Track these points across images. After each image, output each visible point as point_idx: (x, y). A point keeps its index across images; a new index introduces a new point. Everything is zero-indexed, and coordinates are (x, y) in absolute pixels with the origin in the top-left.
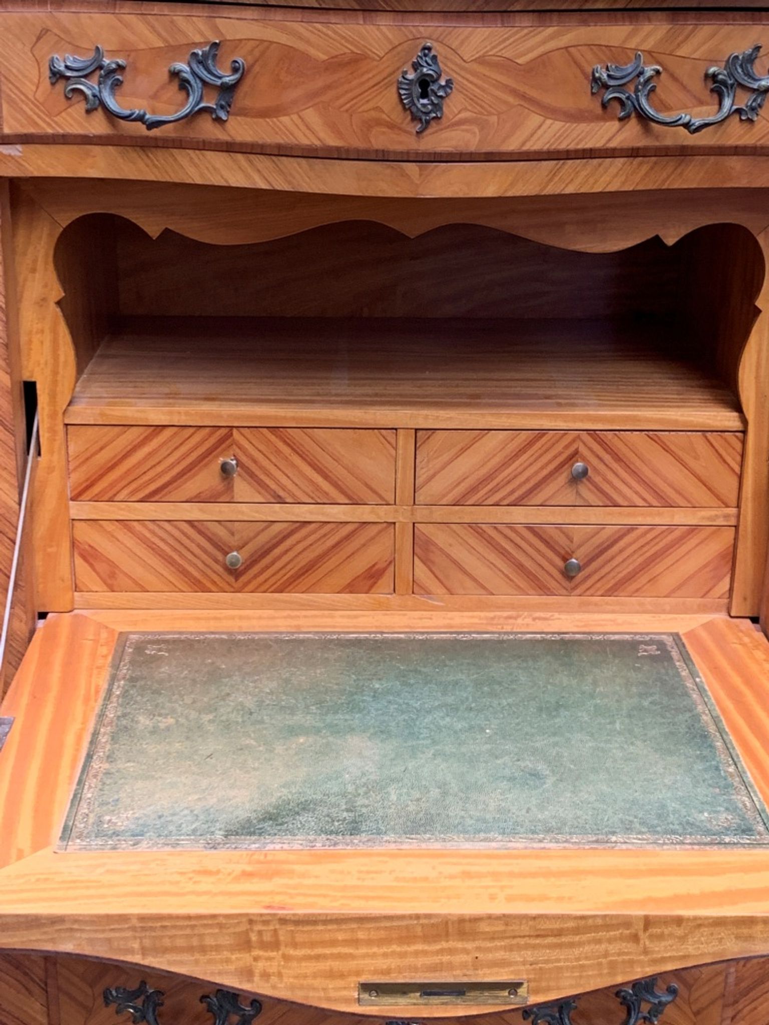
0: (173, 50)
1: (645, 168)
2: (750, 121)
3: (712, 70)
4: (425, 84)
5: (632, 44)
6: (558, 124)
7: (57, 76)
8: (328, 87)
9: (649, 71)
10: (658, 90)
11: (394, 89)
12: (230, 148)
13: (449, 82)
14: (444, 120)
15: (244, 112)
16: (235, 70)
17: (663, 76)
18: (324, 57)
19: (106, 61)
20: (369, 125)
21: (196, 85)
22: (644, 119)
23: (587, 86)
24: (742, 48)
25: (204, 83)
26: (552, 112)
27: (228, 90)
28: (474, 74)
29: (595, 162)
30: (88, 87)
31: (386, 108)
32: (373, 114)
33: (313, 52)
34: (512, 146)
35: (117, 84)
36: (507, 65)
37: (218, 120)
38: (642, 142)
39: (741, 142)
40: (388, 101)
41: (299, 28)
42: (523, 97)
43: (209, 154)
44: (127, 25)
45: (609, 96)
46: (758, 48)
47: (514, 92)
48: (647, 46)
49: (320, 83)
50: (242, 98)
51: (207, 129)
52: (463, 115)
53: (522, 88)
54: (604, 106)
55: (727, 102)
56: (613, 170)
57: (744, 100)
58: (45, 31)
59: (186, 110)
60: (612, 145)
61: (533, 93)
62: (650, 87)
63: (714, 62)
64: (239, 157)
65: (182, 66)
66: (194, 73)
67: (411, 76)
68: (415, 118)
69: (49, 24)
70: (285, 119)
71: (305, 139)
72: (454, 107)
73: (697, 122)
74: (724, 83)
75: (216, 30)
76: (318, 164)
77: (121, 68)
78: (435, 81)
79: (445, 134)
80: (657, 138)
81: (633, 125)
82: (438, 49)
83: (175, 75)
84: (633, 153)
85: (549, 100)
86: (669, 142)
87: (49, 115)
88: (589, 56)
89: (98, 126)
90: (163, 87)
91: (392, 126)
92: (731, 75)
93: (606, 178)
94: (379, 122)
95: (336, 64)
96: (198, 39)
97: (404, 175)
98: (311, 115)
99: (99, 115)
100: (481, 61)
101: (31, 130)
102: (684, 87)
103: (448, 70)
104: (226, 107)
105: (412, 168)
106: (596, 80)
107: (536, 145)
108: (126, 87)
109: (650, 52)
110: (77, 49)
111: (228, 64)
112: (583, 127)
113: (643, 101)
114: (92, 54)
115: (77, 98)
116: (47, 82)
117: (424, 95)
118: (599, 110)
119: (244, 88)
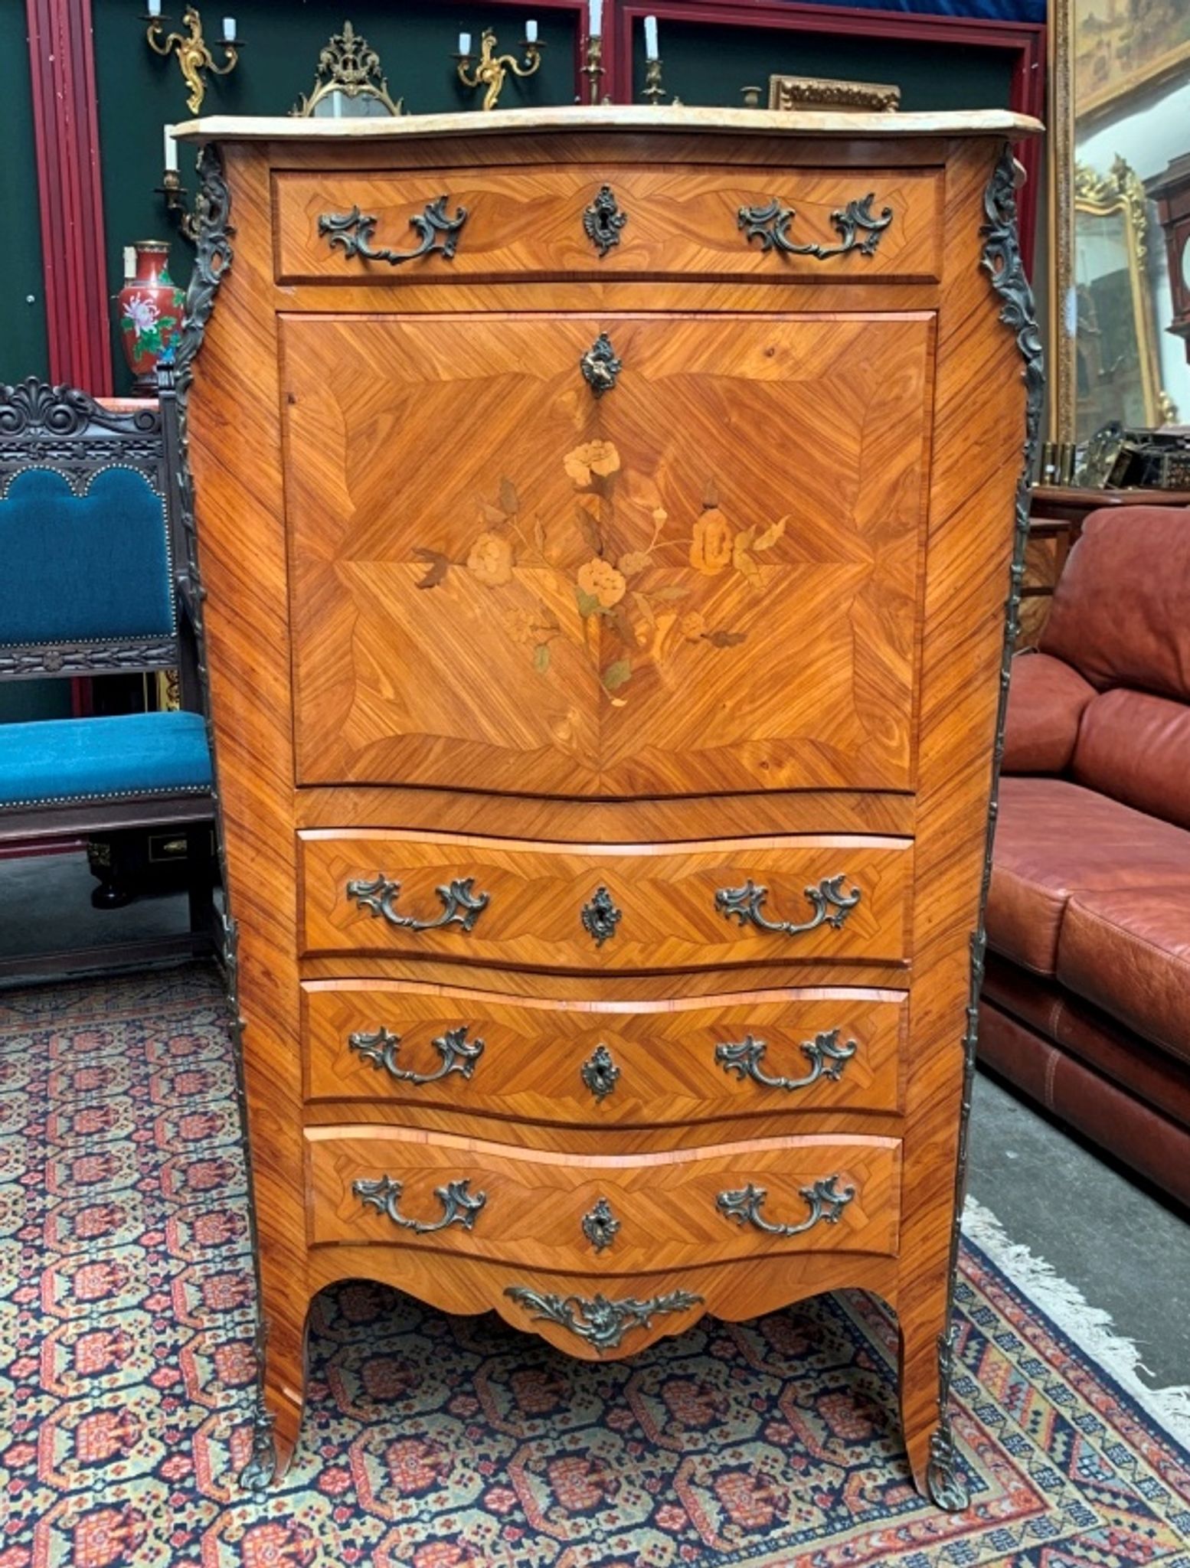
0: (413, 205)
1: (786, 294)
2: (869, 254)
3: (836, 212)
4: (604, 216)
5: (770, 191)
6: (713, 252)
7: (324, 230)
8: (529, 224)
9: (784, 213)
10: (794, 229)
11: (580, 224)
12: (457, 280)
13: (623, 215)
14: (621, 247)
15: (467, 250)
16: (459, 216)
17: (797, 218)
18: (526, 200)
19: (362, 217)
20: (562, 252)
21: (430, 230)
22: (783, 250)
23: (735, 223)
24: (860, 196)
25: (436, 229)
26: (707, 242)
27: (455, 231)
28: (644, 209)
29: (745, 286)
30: (347, 237)
31: (575, 237)
32: (566, 242)
33: (518, 197)
34: (675, 267)
35: (370, 235)
36: (669, 203)
37: (447, 258)
38: (783, 271)
39: (864, 272)
40: (576, 233)
41: (505, 178)
42: (683, 228)
43: (441, 288)
44: (378, 189)
45: (752, 230)
46: (871, 196)
47: (676, 225)
48: (783, 192)
49: (523, 221)
50: (464, 239)
51: (439, 266)
52: (637, 242)
53: (682, 222)
54: (750, 239)
55: (849, 238)
56: (761, 294)
57: (862, 238)
58: (316, 196)
59: (422, 249)
60: (759, 270)
61: (692, 226)
62: (786, 223)
63: (837, 207)
64: (464, 288)
65: (419, 217)
66: (428, 222)
67: (593, 210)
68: (598, 245)
69: (319, 190)
70: (498, 252)
71: (513, 266)
72: (627, 235)
73: (824, 249)
74: (845, 223)
75: (445, 187)
76: (524, 287)
77: (373, 222)
78: (613, 213)
79: (621, 257)
80: (794, 267)
81: (774, 257)
82: (614, 189)
83: (414, 224)
84: (775, 280)
85: (704, 231)
86: (804, 271)
87: (318, 260)
88: (736, 199)
89: (355, 269)
90: (405, 235)
91: (580, 252)
92: (851, 217)
93: (755, 300)
94: (570, 249)
95: (536, 205)
96: (431, 195)
97: (592, 292)
98: (518, 247)
99: (356, 260)
100: (648, 199)
101: (303, 272)
102: (813, 227)
103: (622, 206)
104: (453, 246)
105: (597, 287)
106: (741, 217)
107: (695, 268)
108: (377, 237)
109: (784, 198)
110: (340, 208)
111: (454, 213)
112: (733, 256)
113: (781, 236)
114: (350, 213)
115: (339, 246)
116: (316, 235)
117: (604, 226)
118: (745, 242)
119: (467, 230)
